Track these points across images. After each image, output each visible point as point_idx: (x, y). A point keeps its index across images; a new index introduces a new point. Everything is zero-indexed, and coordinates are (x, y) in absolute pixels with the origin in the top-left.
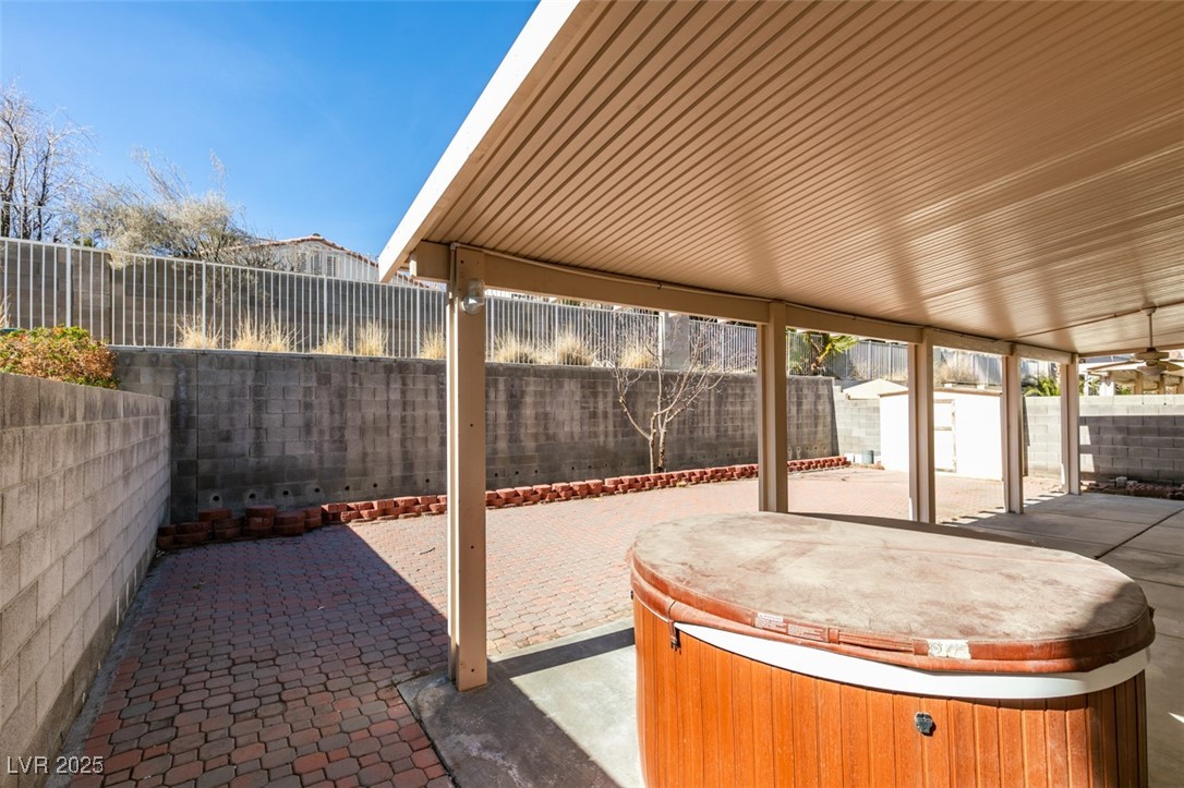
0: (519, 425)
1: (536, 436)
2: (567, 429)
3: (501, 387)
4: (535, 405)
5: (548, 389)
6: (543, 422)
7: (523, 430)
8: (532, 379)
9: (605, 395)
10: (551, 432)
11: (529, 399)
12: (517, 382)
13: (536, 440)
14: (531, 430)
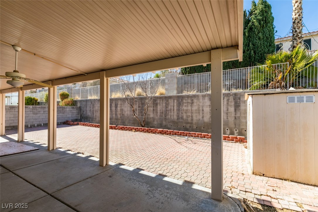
0: (117, 111)
1: (120, 114)
2: (127, 113)
3: (114, 103)
4: (120, 107)
5: (123, 103)
6: (122, 111)
7: (118, 113)
8: (119, 101)
9: (136, 104)
10: (123, 113)
11: (119, 106)
12: (117, 102)
13: (120, 115)
14: (119, 113)
